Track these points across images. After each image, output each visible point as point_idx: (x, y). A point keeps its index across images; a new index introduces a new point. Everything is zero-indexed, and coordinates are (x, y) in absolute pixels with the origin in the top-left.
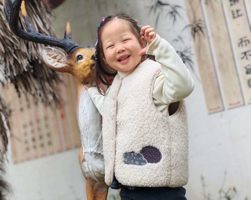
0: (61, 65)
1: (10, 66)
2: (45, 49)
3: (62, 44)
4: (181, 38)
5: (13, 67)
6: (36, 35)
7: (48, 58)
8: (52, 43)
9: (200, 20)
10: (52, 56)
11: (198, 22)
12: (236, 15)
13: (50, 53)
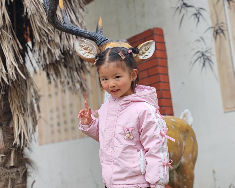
0: (91, 56)
1: (44, 55)
2: (78, 41)
3: (93, 37)
4: (203, 39)
5: (47, 56)
6: (71, 27)
7: (80, 49)
8: (84, 35)
9: (222, 23)
10: (84, 48)
11: (220, 25)
13: (82, 44)
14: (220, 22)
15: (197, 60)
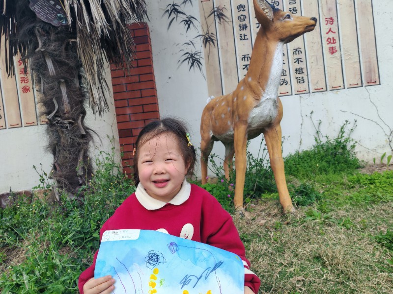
4: (193, 43)
9: (212, 33)
12: (243, 38)
14: (210, 33)
15: (186, 59)
